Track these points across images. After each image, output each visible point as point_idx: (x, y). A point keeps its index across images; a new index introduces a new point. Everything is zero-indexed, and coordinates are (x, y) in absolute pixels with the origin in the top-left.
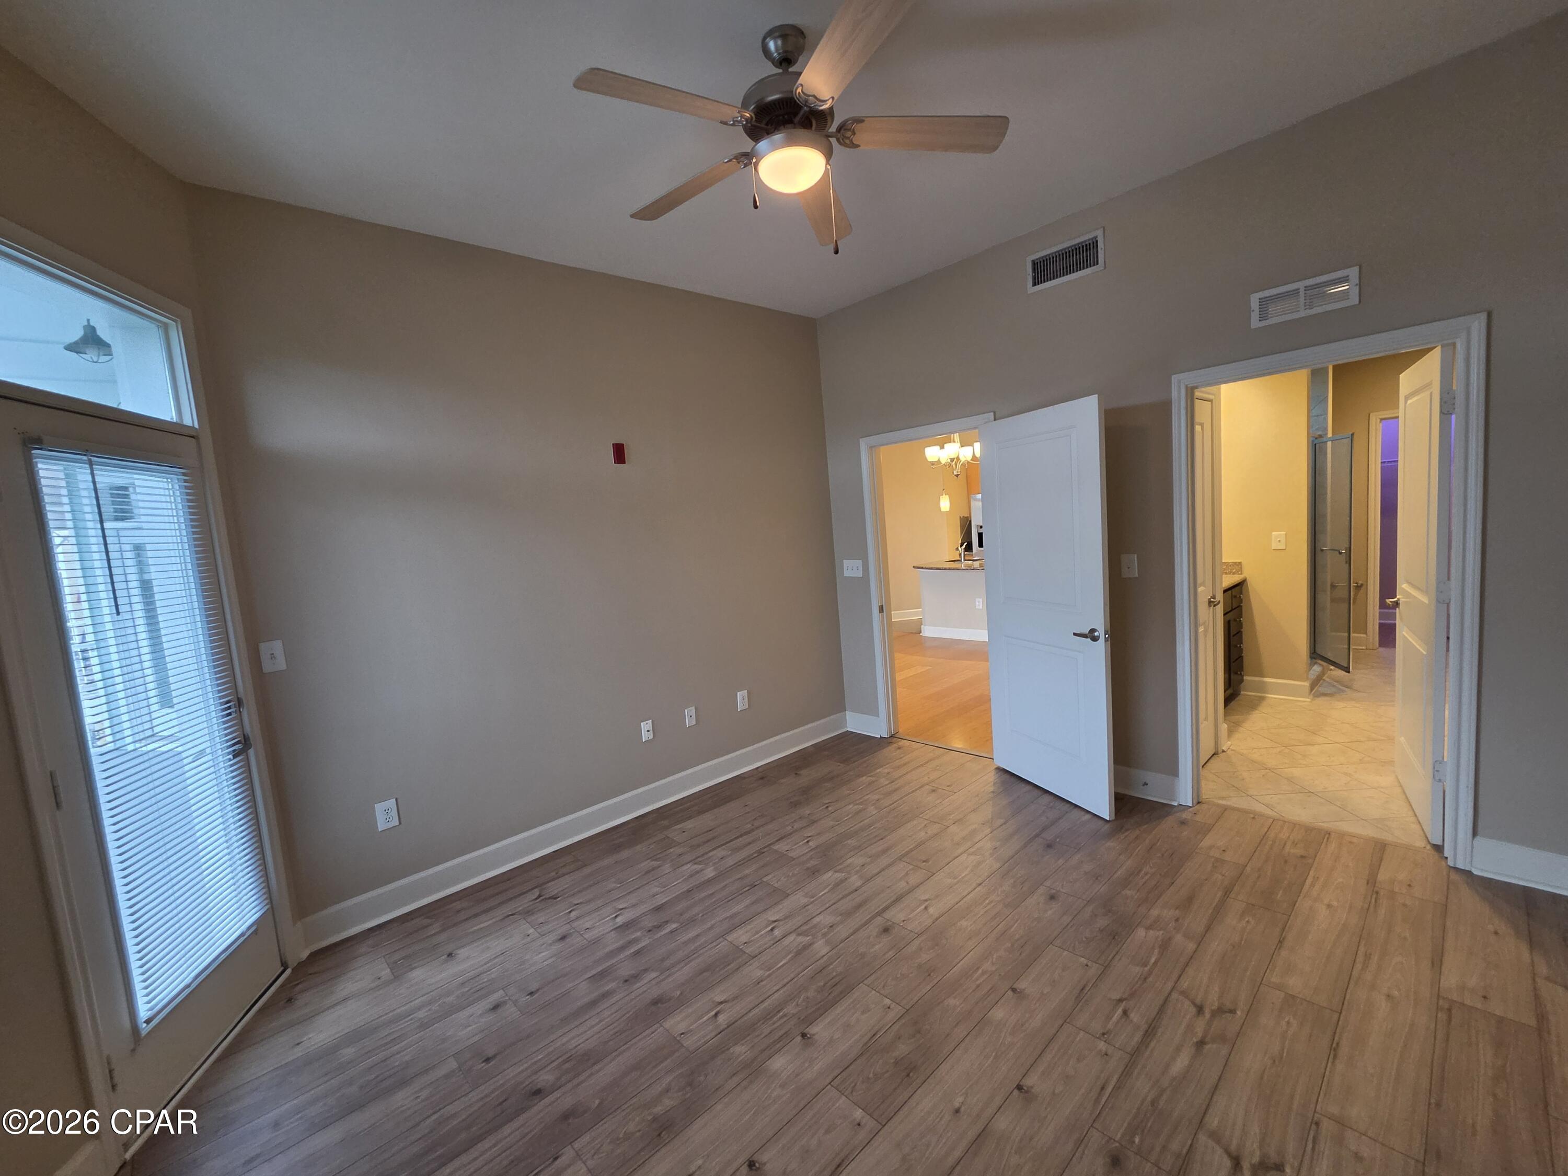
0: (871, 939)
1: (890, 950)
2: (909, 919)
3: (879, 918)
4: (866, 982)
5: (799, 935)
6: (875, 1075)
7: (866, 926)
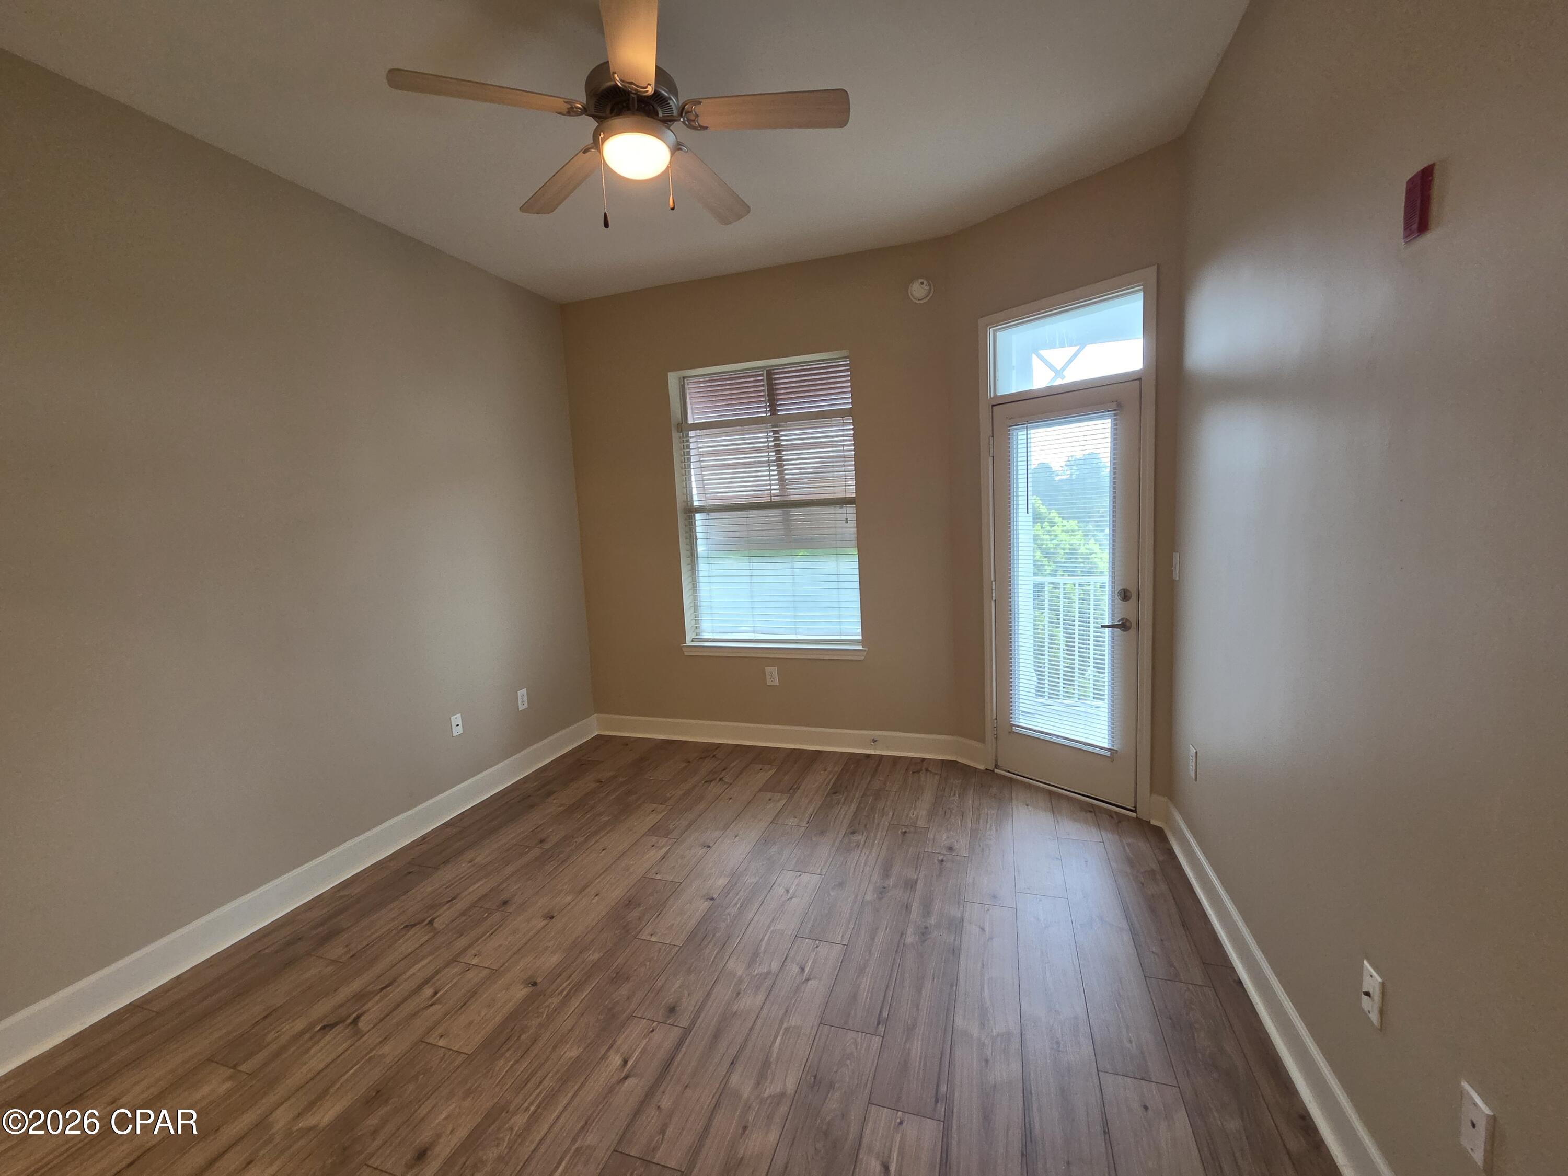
0: (686, 993)
1: (662, 986)
2: (645, 1036)
3: (685, 1024)
4: (678, 948)
5: (768, 973)
6: (653, 895)
7: (697, 1007)
